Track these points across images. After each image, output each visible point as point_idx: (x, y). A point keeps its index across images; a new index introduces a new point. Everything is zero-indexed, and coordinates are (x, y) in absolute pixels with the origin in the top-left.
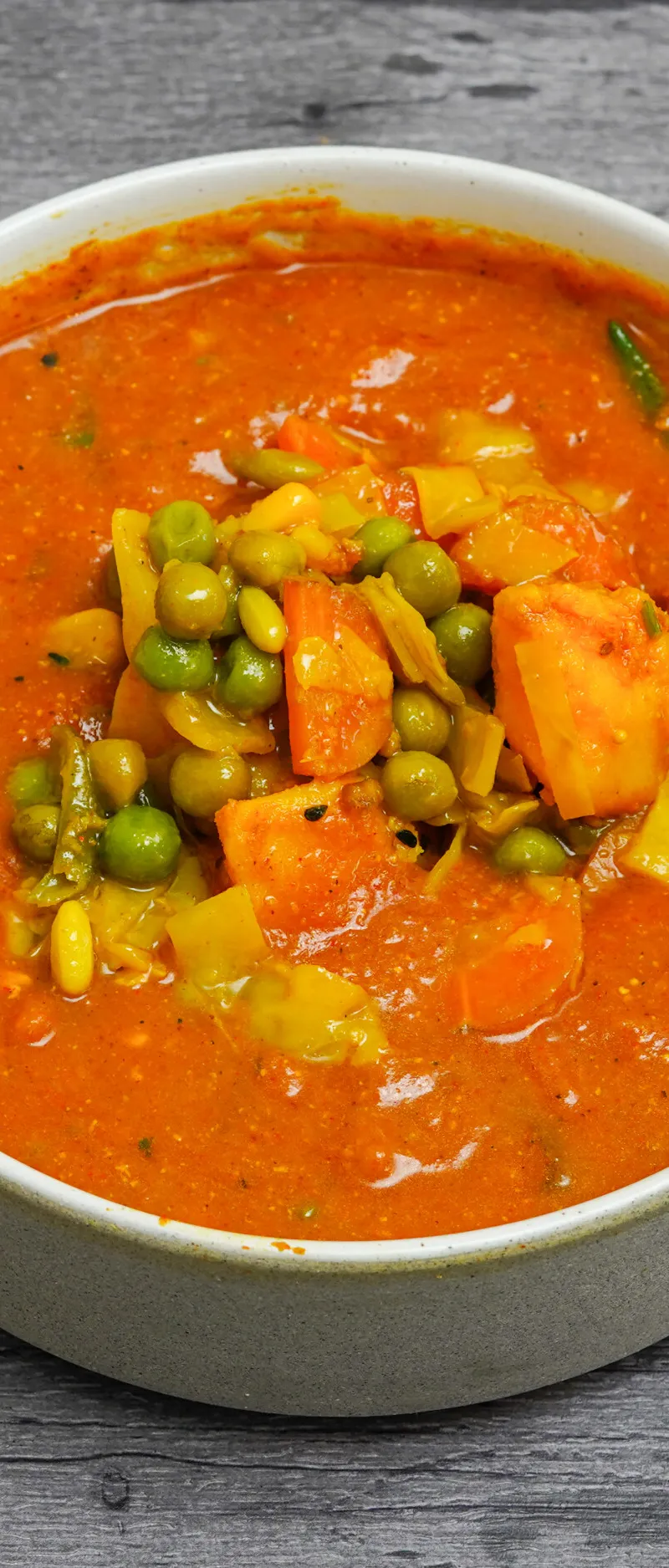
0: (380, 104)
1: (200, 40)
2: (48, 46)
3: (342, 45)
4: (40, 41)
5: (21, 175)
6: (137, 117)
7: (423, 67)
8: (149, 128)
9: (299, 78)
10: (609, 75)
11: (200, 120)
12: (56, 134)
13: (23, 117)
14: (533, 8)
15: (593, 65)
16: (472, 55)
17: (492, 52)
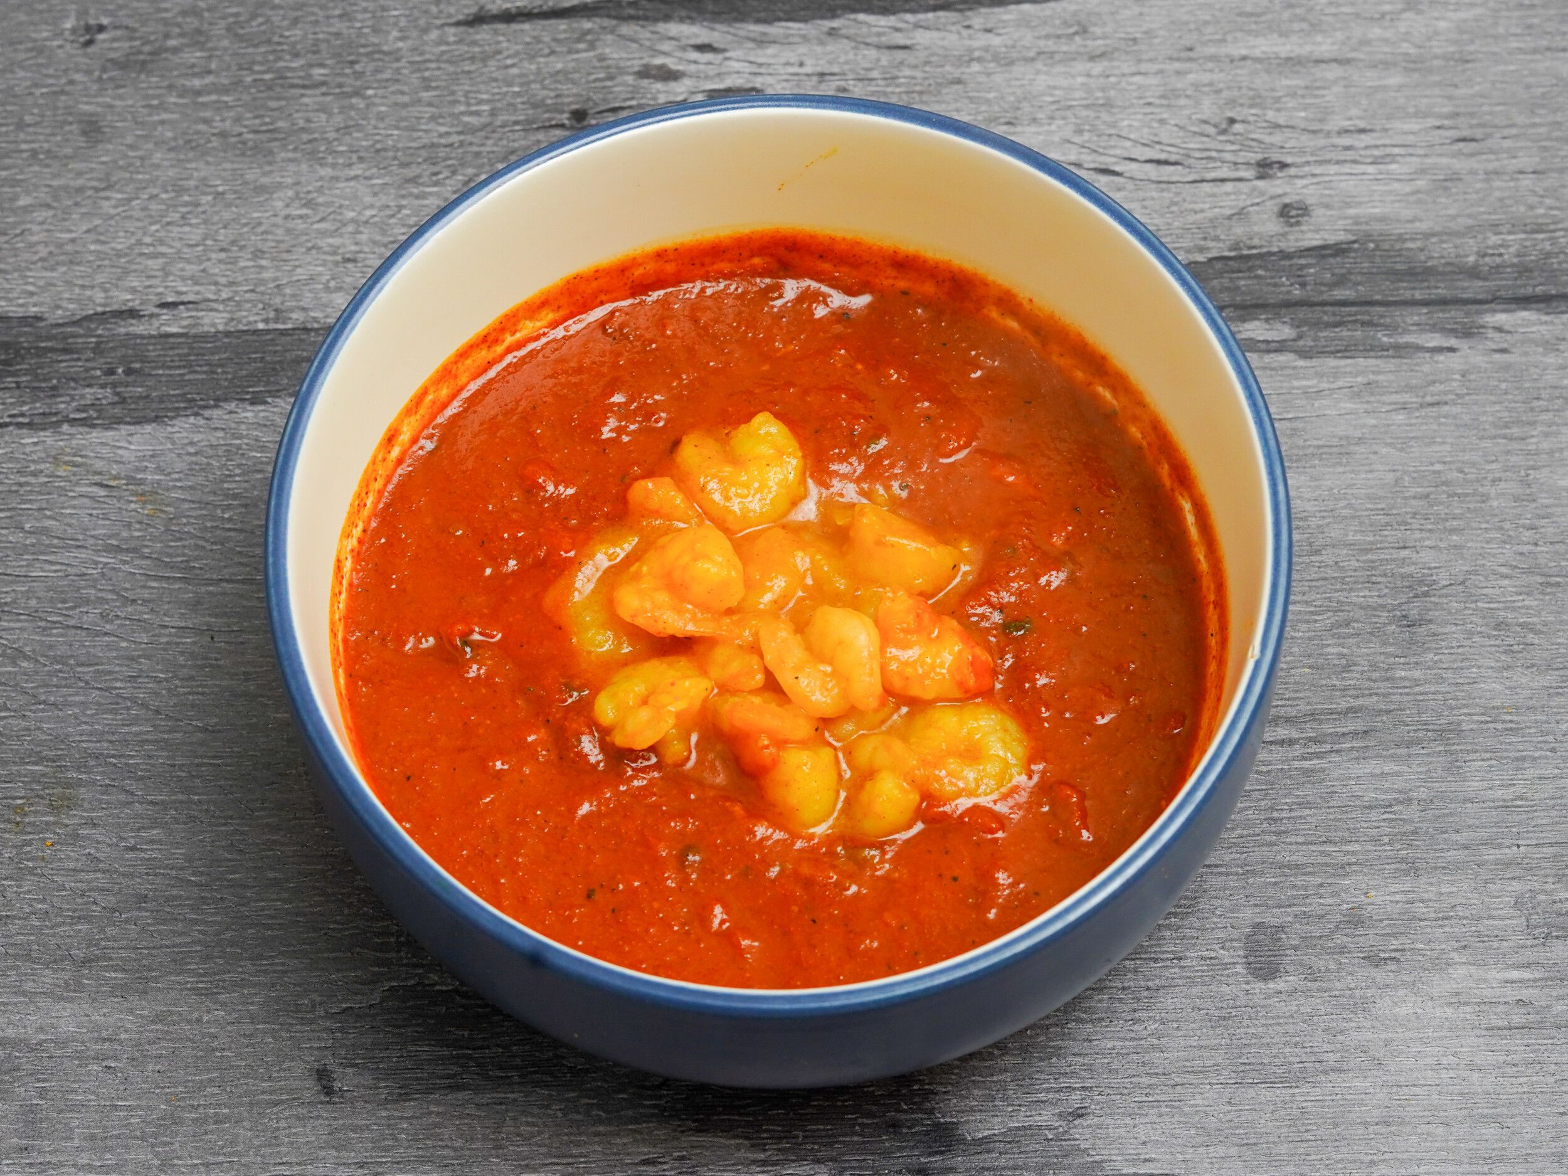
0: (630, 107)
1: (485, 58)
2: (358, 67)
3: (602, 58)
4: (352, 63)
5: (336, 179)
6: (431, 126)
7: (669, 75)
8: (441, 136)
9: (564, 88)
10: (822, 75)
11: (484, 127)
12: (364, 143)
13: (338, 130)
14: (759, 21)
15: (808, 69)
16: (710, 63)
17: (727, 59)
